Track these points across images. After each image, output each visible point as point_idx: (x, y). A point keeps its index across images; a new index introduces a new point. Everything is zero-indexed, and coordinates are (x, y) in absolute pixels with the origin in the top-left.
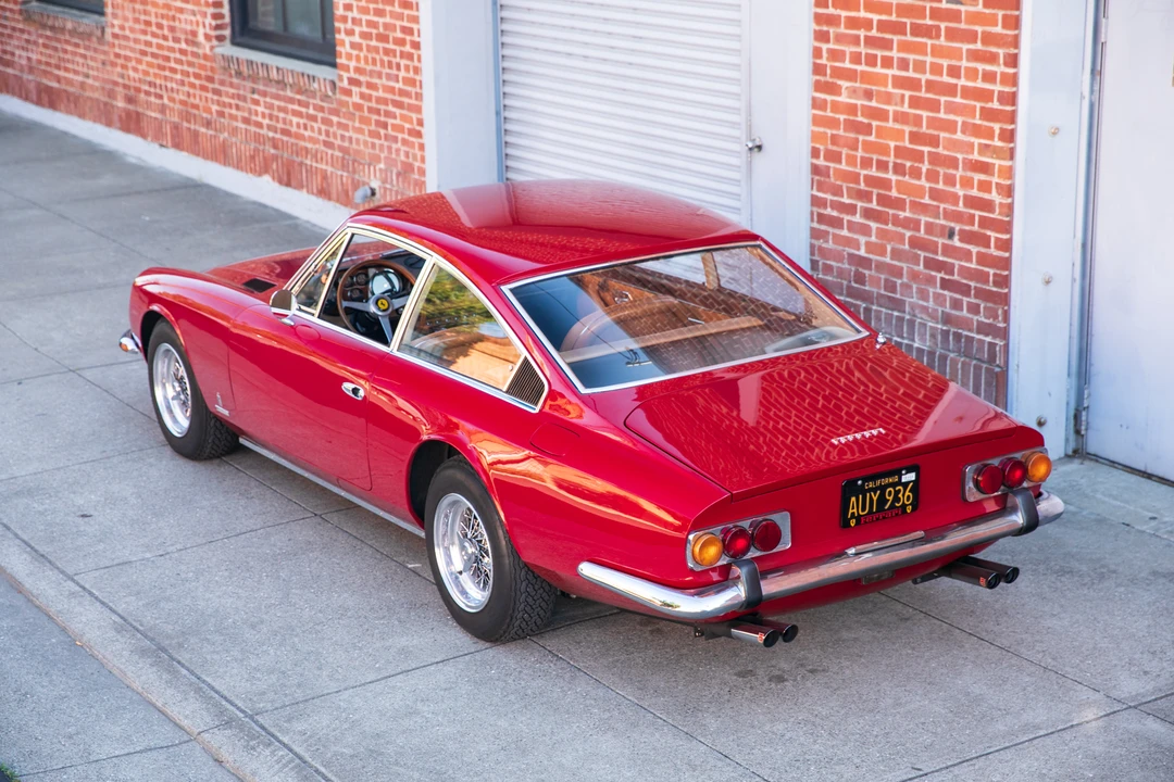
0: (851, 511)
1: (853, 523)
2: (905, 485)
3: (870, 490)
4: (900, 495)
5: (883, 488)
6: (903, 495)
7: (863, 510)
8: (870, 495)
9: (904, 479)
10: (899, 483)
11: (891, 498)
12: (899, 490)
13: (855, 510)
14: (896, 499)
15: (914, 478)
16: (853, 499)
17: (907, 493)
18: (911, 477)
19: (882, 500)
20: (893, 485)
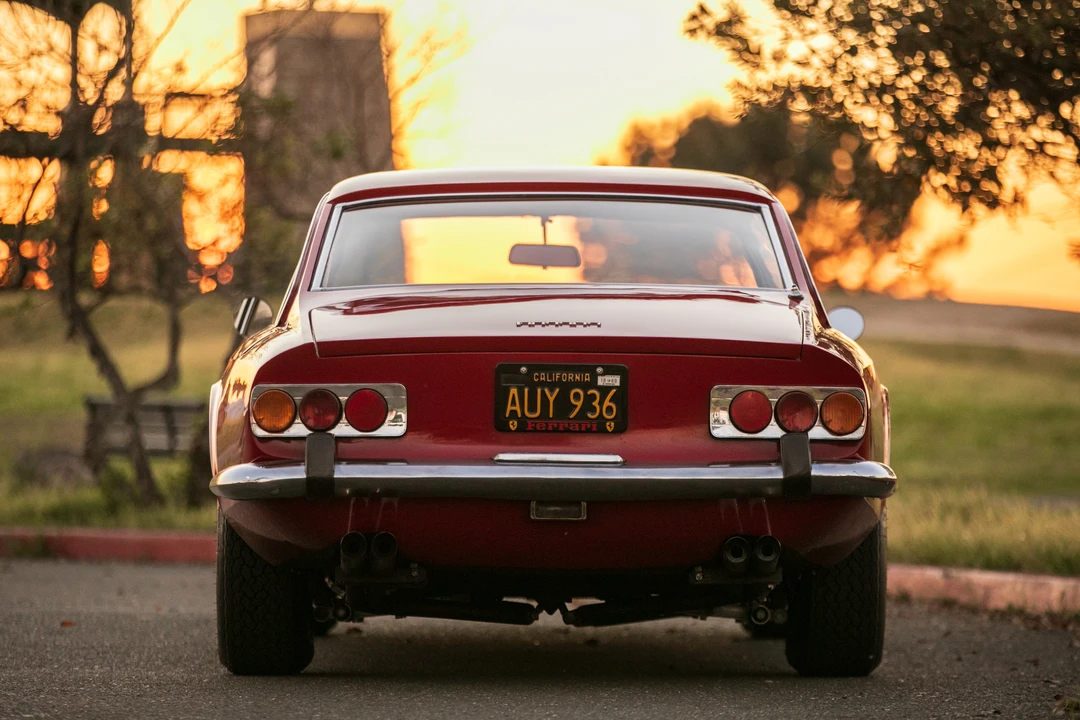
0: (509, 408)
1: (513, 425)
2: (605, 390)
3: (543, 384)
4: (595, 404)
5: (566, 387)
6: (601, 403)
7: (532, 409)
8: (543, 393)
9: (601, 381)
10: (593, 384)
11: (579, 404)
12: (594, 395)
13: (517, 408)
14: (588, 406)
15: (618, 384)
16: (514, 391)
17: (607, 403)
18: (614, 380)
19: (563, 404)
20: (585, 386)
